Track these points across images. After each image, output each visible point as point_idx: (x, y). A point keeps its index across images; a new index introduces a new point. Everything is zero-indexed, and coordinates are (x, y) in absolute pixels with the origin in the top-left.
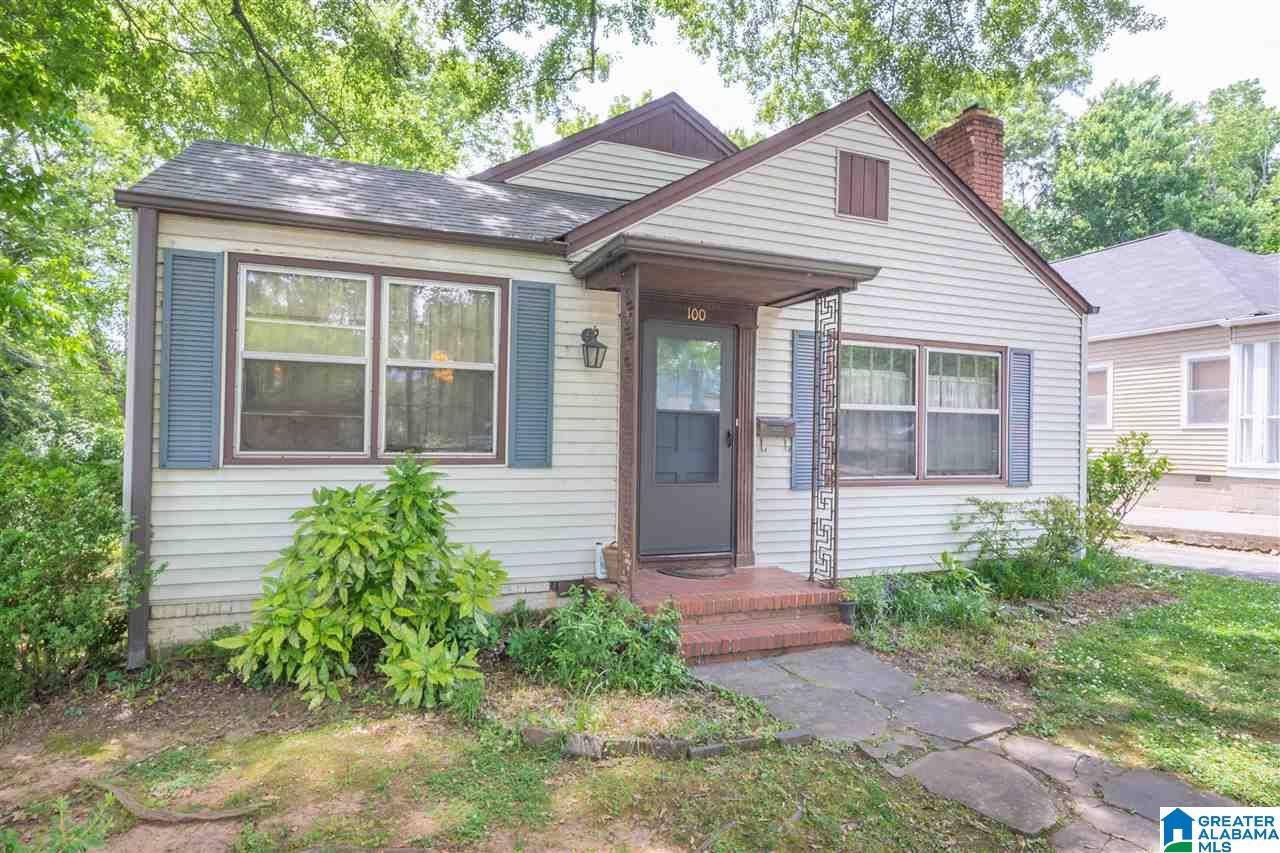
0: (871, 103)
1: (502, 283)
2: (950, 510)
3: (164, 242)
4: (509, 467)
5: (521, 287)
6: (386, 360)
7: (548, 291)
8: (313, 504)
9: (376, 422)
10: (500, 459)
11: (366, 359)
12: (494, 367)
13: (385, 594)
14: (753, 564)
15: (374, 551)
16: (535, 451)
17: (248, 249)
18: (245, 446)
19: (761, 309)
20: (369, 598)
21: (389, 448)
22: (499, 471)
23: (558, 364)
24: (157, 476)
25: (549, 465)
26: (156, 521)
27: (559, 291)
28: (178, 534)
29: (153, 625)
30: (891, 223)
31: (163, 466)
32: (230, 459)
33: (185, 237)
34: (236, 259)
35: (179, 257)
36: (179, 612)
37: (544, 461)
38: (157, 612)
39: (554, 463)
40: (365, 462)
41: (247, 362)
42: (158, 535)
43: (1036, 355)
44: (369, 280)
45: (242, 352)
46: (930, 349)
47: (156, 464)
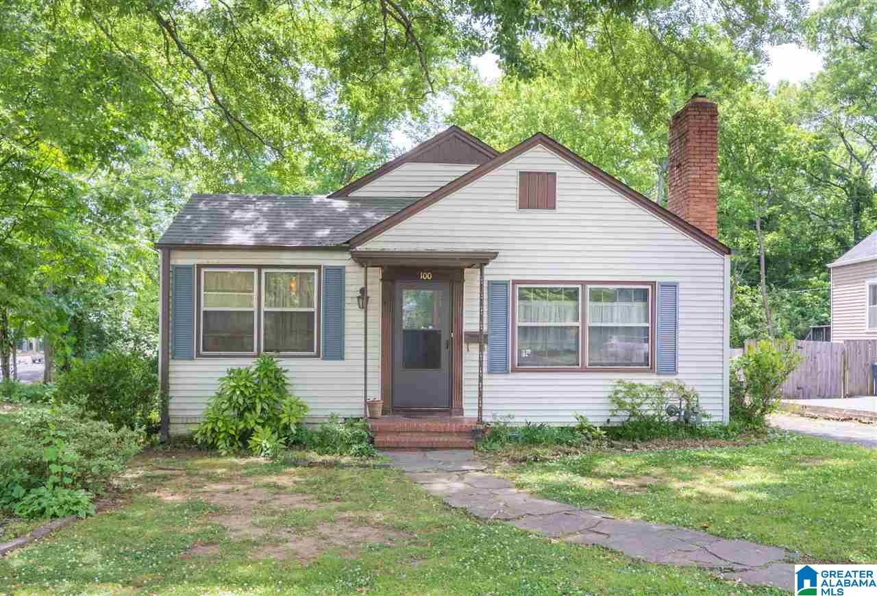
0: (541, 139)
1: (318, 267)
2: (610, 389)
3: (172, 262)
4: (323, 359)
5: (328, 269)
6: (264, 309)
7: (340, 271)
8: (227, 375)
9: (258, 338)
10: (318, 356)
11: (255, 309)
12: (314, 309)
13: (253, 412)
14: (462, 415)
15: (247, 393)
16: (335, 351)
17: (204, 262)
18: (205, 349)
19: (466, 270)
20: (247, 414)
21: (266, 350)
22: (318, 362)
23: (347, 307)
24: (172, 362)
25: (342, 359)
26: (171, 381)
27: (347, 269)
28: (180, 387)
29: (171, 426)
30: (558, 210)
31: (173, 358)
32: (199, 355)
33: (182, 259)
34: (200, 266)
35: (177, 268)
36: (180, 421)
37: (340, 356)
38: (172, 421)
39: (346, 357)
40: (254, 357)
41: (205, 312)
42: (172, 388)
43: (681, 286)
44: (255, 271)
45: (203, 309)
46: (589, 286)
47: (170, 357)
